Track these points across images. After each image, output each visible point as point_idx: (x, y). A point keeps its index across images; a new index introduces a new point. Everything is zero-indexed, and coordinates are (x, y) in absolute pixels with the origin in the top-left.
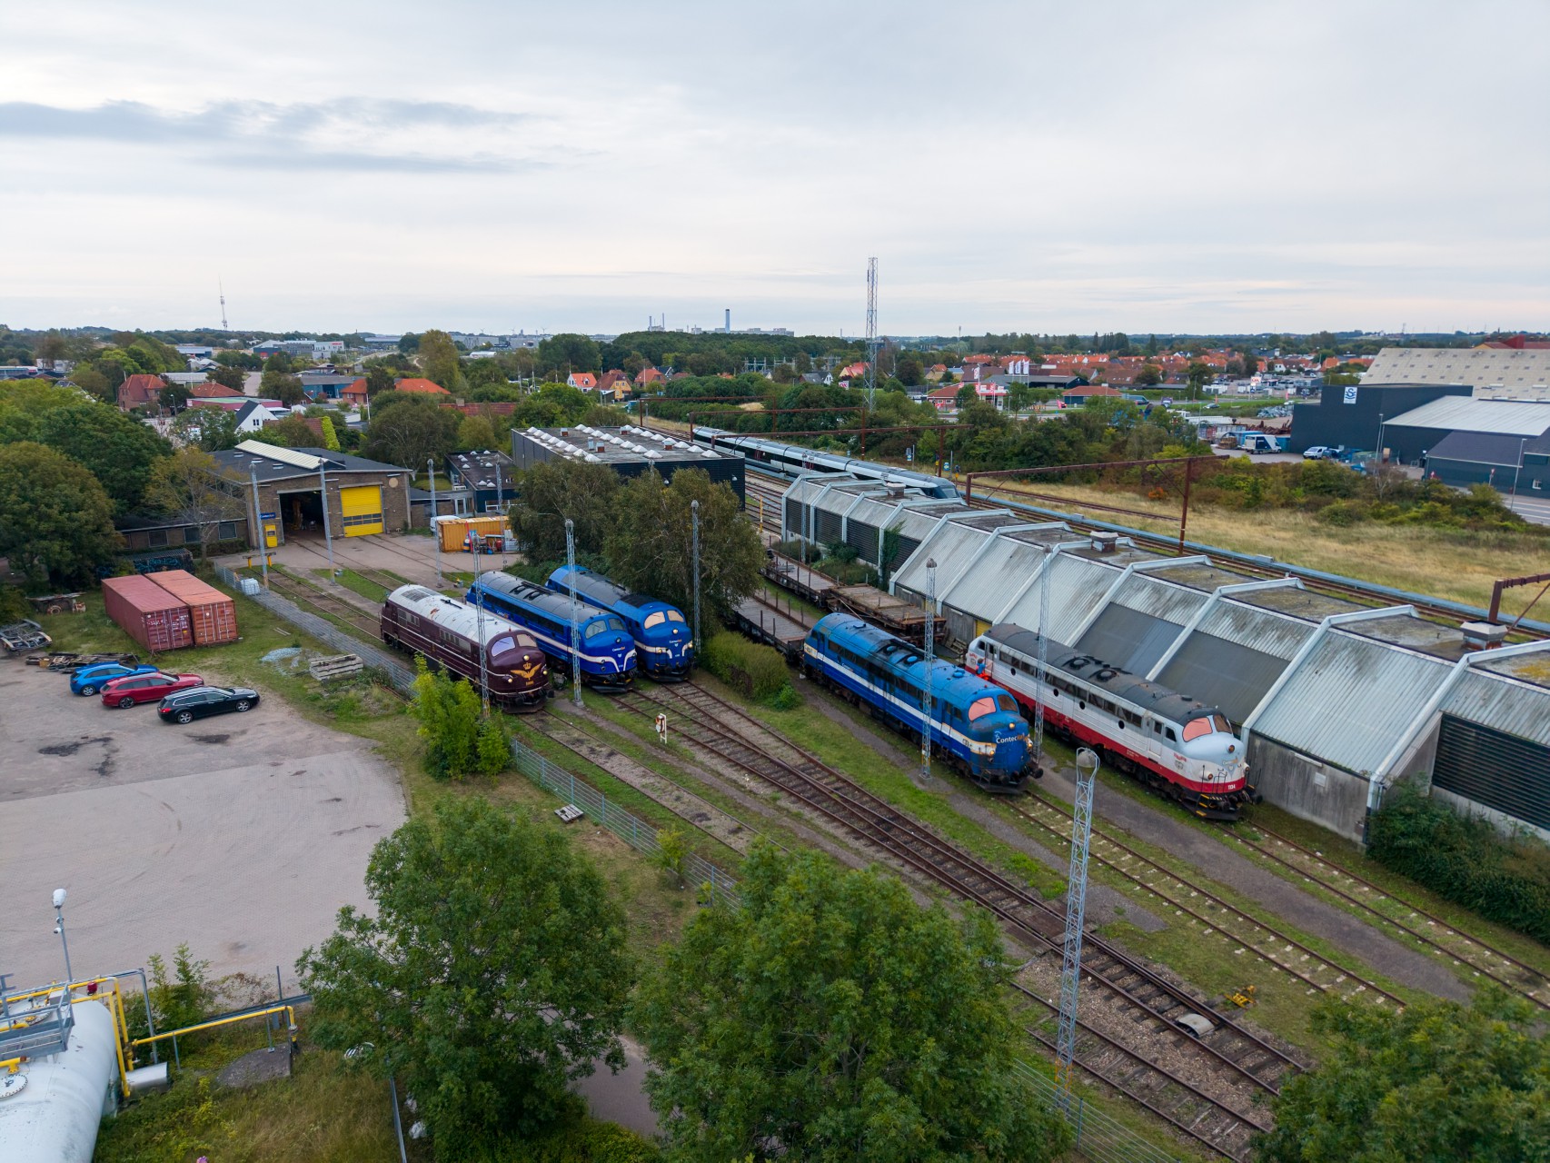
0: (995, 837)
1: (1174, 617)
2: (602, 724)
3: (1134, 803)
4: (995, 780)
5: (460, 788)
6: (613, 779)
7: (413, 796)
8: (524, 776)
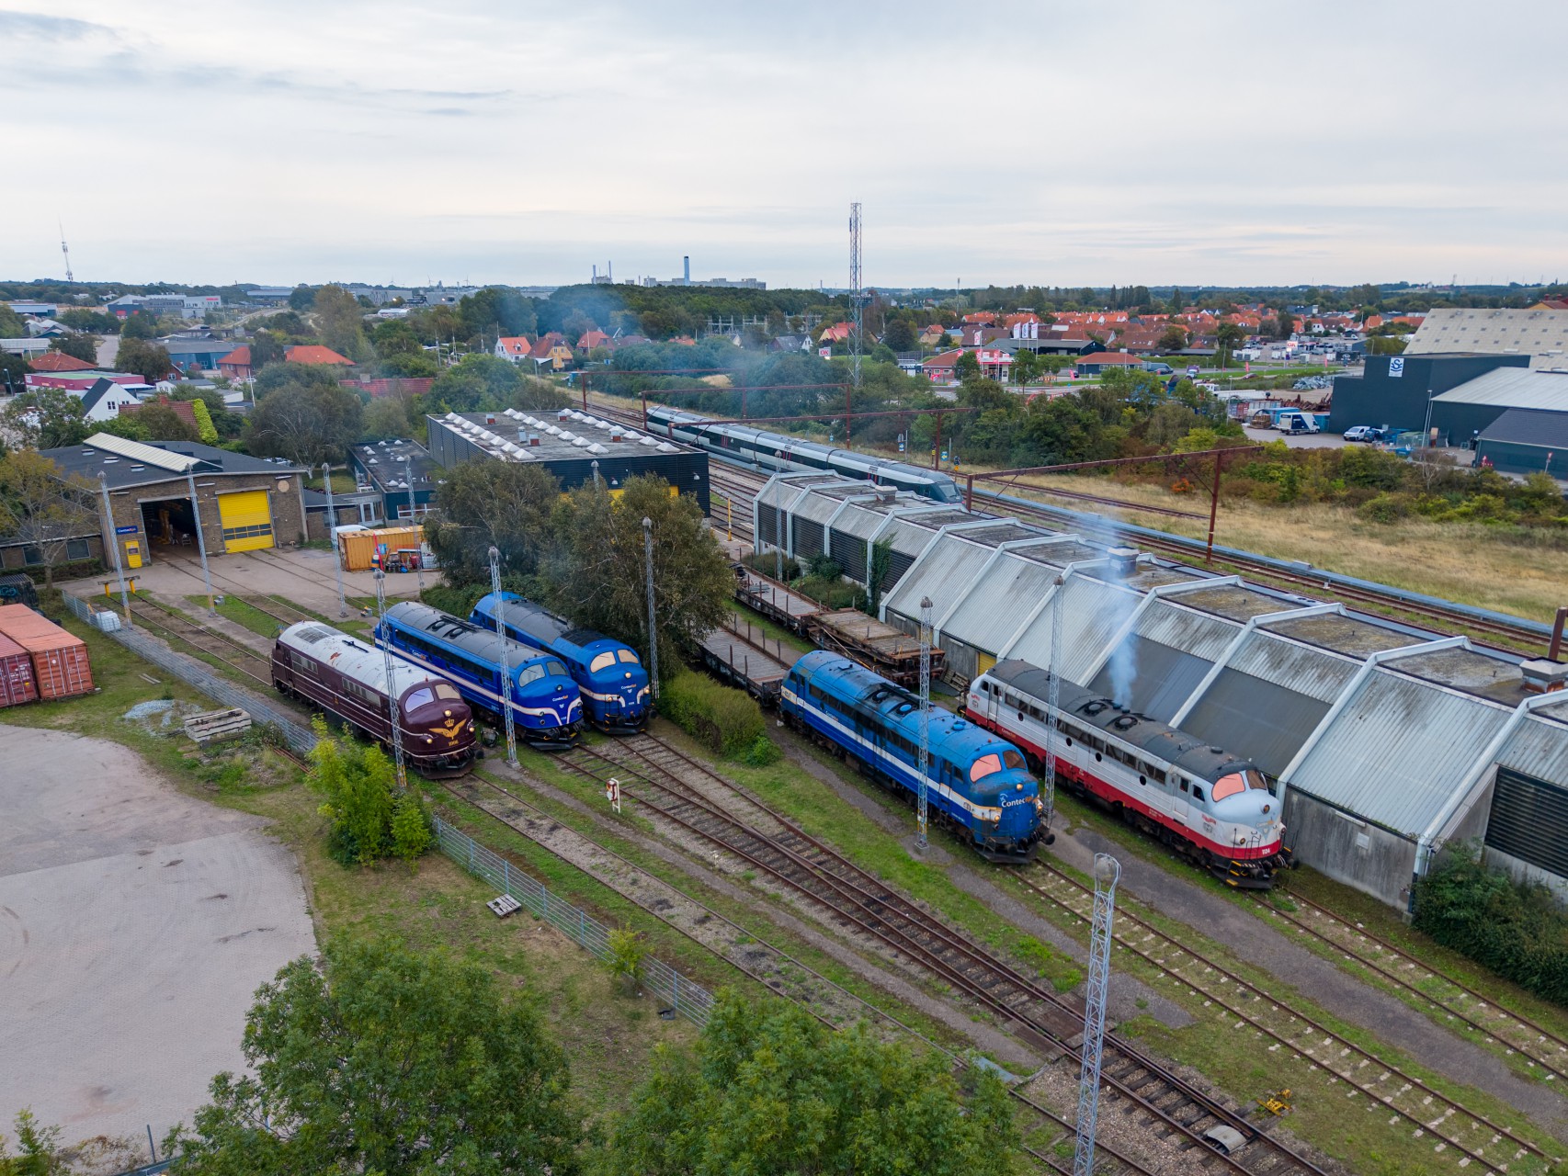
0: (1001, 917)
1: (1202, 651)
2: (542, 790)
3: (1157, 870)
4: (1001, 849)
5: (372, 876)
6: (557, 860)
7: (315, 889)
8: (450, 859)
